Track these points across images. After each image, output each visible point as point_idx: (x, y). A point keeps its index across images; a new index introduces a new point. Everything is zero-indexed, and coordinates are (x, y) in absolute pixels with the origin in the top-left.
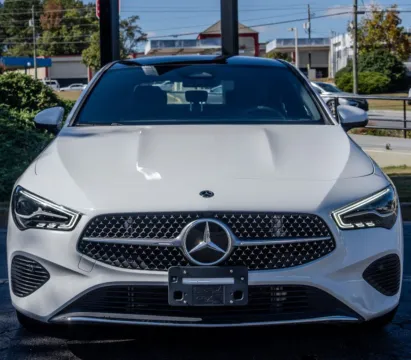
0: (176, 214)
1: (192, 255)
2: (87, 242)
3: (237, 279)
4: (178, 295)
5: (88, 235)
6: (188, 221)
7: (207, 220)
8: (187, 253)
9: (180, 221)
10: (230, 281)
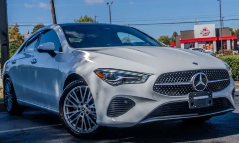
0: (190, 71)
1: (196, 87)
2: (157, 86)
3: (209, 96)
4: (192, 104)
5: (157, 83)
6: (194, 74)
7: (201, 73)
8: (195, 87)
9: (191, 74)
10: (207, 97)
